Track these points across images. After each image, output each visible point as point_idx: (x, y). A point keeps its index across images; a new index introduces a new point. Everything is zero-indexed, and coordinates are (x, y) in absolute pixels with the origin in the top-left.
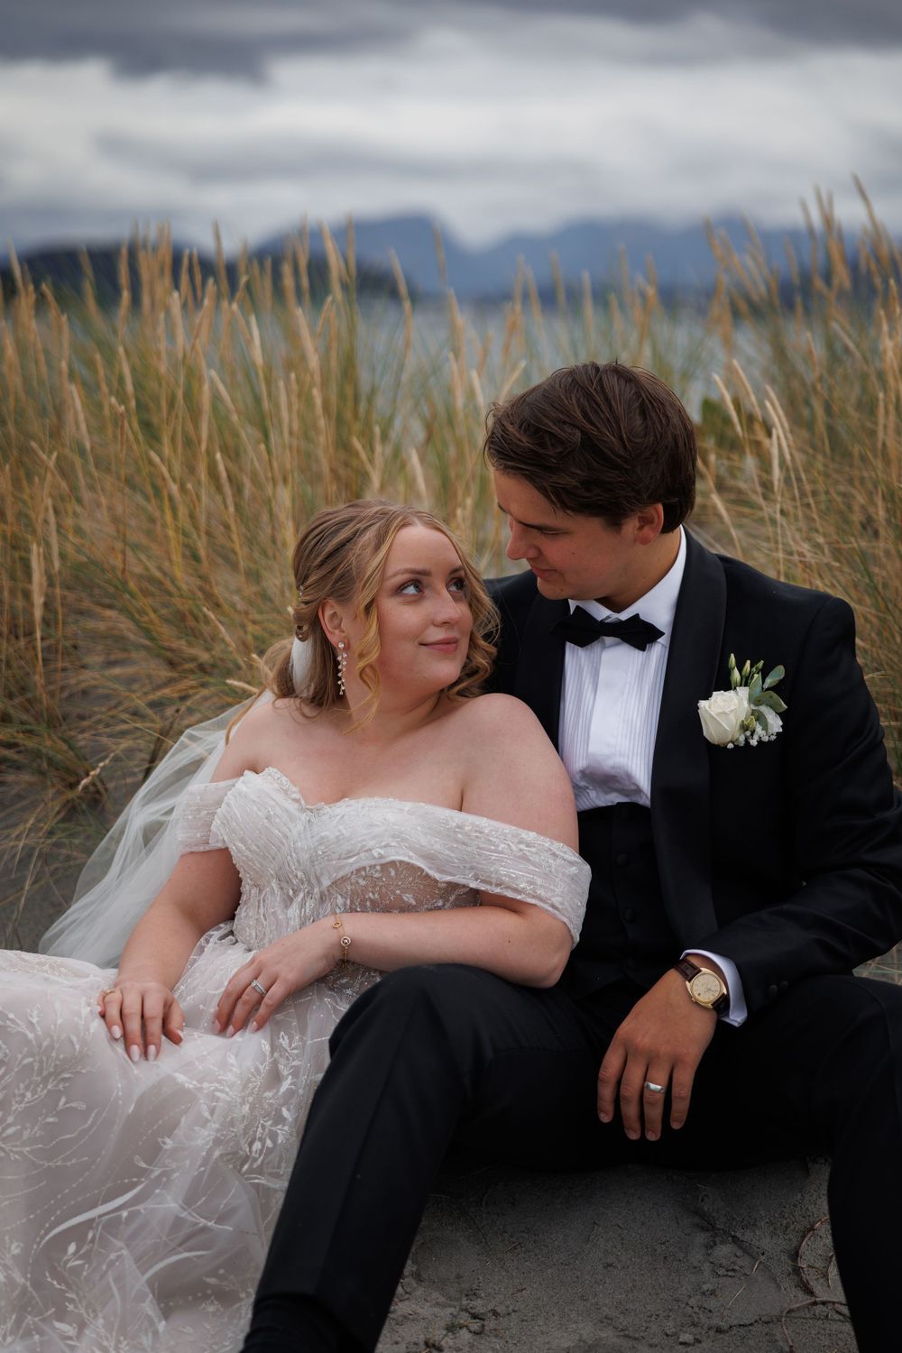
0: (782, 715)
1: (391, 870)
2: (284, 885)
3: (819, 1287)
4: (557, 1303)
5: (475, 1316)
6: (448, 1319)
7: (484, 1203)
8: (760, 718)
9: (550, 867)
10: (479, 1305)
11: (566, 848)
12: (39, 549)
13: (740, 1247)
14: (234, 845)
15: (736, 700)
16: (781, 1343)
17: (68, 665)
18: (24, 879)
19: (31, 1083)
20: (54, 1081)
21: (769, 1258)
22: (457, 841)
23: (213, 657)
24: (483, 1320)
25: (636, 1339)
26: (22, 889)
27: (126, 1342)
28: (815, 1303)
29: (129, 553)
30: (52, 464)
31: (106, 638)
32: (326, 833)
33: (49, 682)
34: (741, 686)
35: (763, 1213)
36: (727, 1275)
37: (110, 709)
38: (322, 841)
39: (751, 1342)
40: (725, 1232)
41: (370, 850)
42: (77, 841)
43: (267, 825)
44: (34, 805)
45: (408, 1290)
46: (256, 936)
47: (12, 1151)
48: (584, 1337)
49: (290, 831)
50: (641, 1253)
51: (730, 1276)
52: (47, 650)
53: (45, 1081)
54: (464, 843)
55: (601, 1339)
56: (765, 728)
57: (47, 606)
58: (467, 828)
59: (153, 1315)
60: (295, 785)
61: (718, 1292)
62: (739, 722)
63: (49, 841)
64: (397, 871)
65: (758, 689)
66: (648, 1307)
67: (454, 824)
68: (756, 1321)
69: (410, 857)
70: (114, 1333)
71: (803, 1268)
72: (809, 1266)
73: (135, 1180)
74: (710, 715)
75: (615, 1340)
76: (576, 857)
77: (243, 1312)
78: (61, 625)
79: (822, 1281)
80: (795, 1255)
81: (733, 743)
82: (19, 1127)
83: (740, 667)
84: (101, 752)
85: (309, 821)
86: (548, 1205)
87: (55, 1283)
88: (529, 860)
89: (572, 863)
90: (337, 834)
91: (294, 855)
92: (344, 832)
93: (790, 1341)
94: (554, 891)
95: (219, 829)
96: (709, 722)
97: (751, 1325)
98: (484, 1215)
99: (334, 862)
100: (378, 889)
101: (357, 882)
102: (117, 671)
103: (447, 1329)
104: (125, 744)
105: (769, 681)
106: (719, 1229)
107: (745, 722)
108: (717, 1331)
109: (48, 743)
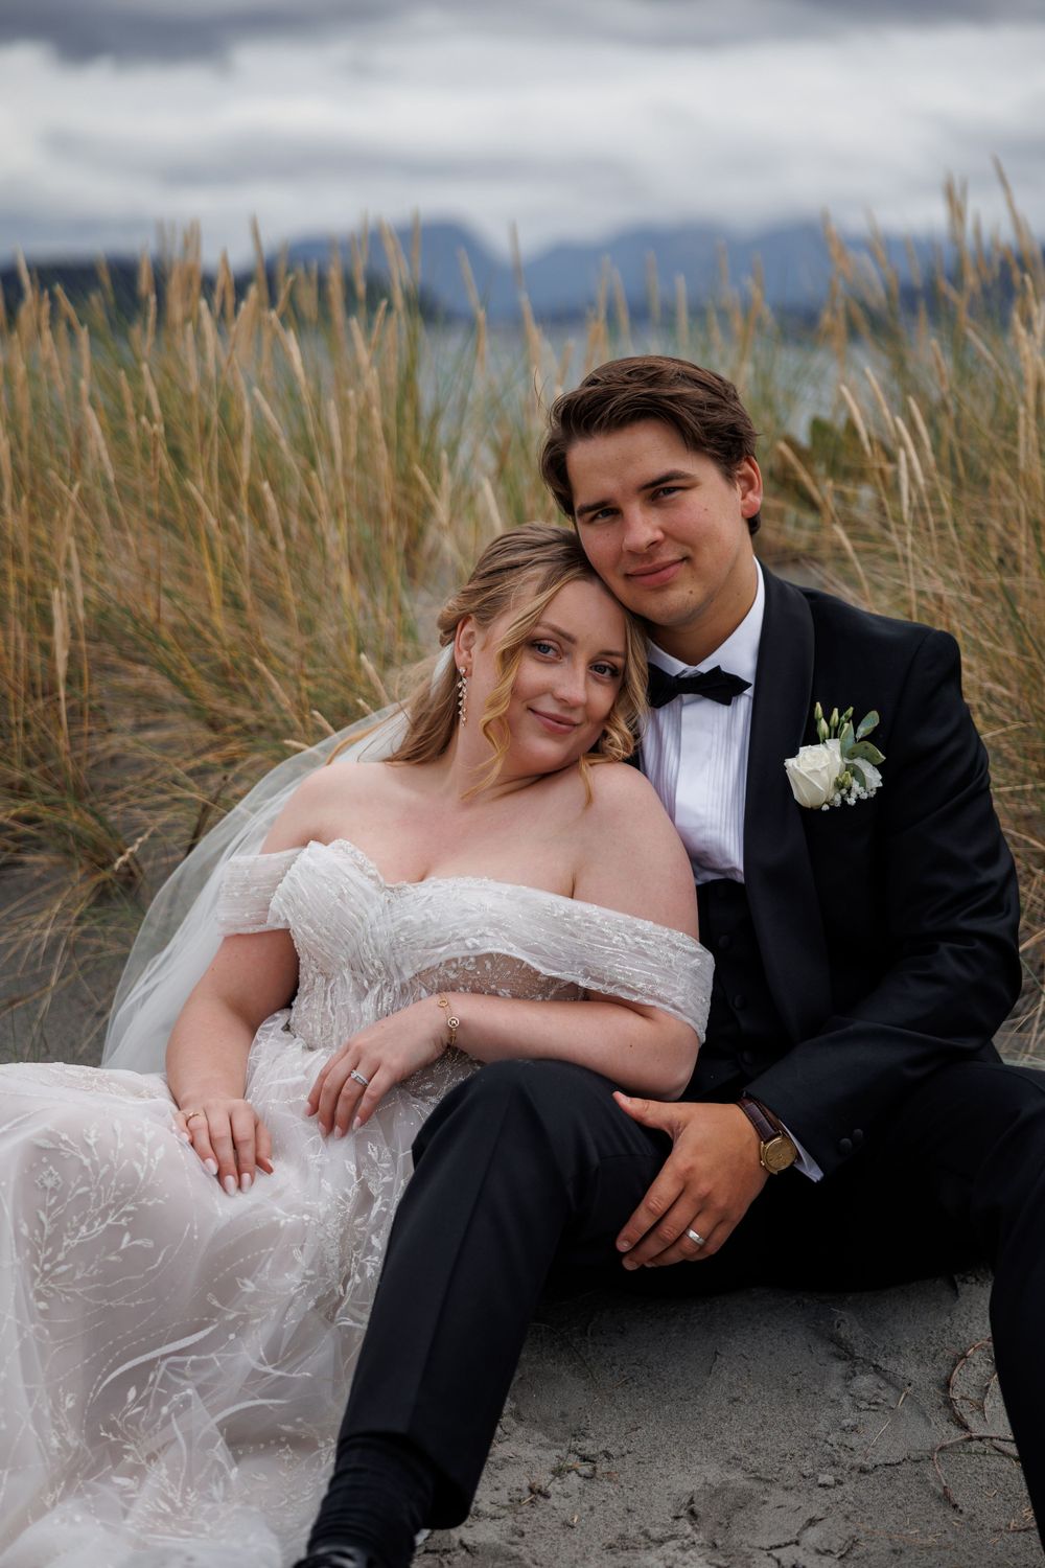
0: (880, 768)
1: (486, 962)
2: (358, 974)
3: (974, 1421)
4: (677, 1443)
5: (584, 1459)
6: (553, 1462)
7: (589, 1333)
8: (856, 773)
9: (670, 962)
10: (588, 1446)
11: (687, 938)
12: (61, 595)
13: (883, 1378)
14: (300, 927)
15: (826, 754)
16: (933, 1484)
17: (94, 728)
18: (50, 973)
19: (85, 1216)
20: (115, 1214)
21: (917, 1389)
22: (564, 932)
23: (262, 717)
24: (594, 1462)
25: (768, 1481)
26: (48, 984)
27: (193, 1494)
28: (970, 1439)
29: (164, 600)
30: (74, 496)
31: (138, 696)
32: (411, 917)
33: (74, 748)
34: (830, 738)
35: (907, 1339)
36: (868, 1410)
37: (144, 778)
38: (405, 925)
39: (900, 1484)
40: (865, 1361)
41: (463, 939)
42: (111, 929)
43: (338, 904)
44: (58, 889)
45: (507, 1430)
46: (322, 1032)
47: (63, 1292)
48: (710, 1479)
49: (367, 913)
50: (771, 1387)
51: (874, 1410)
52: (71, 711)
53: (104, 1215)
54: (572, 935)
55: (728, 1482)
56: (863, 783)
57: (72, 659)
58: (577, 917)
59: (223, 1462)
60: (371, 859)
61: (860, 1428)
62: (833, 779)
63: (79, 929)
64: (493, 964)
65: (851, 740)
66: (782, 1446)
67: (562, 912)
68: (904, 1460)
69: (510, 949)
70: (180, 1484)
71: (955, 1400)
72: (962, 1398)
73: (206, 1319)
74: (801, 775)
75: (746, 1483)
76: (697, 948)
77: (324, 1459)
78: (87, 682)
79: (977, 1413)
80: (947, 1385)
81: (827, 803)
82: (71, 1265)
83: (827, 717)
84: (136, 829)
85: (389, 901)
86: (662, 1334)
87: (111, 1436)
88: (646, 955)
89: (693, 955)
90: (424, 918)
91: (371, 941)
92: (433, 917)
93: (944, 1482)
94: (675, 989)
95: (281, 909)
96: (799, 783)
97: (899, 1464)
98: (590, 1346)
99: (420, 951)
100: (470, 983)
101: (447, 975)
102: (151, 734)
103: (553, 1473)
104: (167, 816)
105: (863, 730)
106: (858, 1358)
107: (840, 779)
108: (861, 1471)
109: (75, 817)
